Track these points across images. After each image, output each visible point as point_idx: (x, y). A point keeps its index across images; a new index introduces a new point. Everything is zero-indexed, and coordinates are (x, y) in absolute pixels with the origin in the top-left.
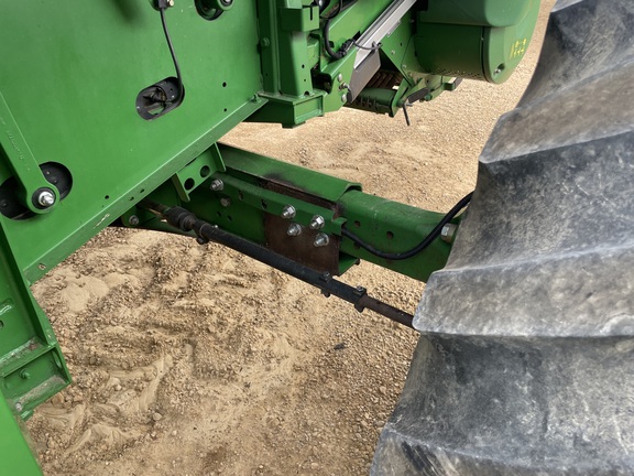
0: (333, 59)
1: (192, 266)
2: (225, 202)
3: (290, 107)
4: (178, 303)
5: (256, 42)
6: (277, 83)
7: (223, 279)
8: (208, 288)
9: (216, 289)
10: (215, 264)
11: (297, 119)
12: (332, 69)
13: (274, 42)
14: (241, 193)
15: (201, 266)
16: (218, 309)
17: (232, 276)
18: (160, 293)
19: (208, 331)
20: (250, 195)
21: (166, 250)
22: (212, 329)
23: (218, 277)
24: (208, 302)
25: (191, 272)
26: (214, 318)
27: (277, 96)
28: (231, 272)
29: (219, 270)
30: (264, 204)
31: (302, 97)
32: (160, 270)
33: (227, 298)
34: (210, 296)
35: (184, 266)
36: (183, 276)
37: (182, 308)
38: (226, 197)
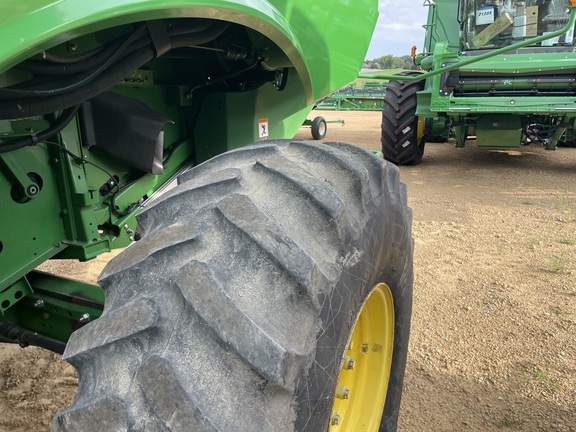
0: (121, 216)
1: (38, 373)
2: (46, 316)
3: (81, 249)
4: (20, 405)
5: (59, 211)
6: (74, 235)
7: (61, 381)
8: (49, 390)
9: (55, 390)
10: (57, 370)
11: (87, 256)
12: (119, 222)
13: (70, 211)
14: (56, 308)
15: (45, 373)
16: (54, 406)
17: (70, 378)
18: (6, 398)
19: (42, 423)
20: (61, 309)
21: (17, 362)
22: (46, 422)
23: (57, 381)
24: (46, 401)
25: (36, 378)
26: (49, 413)
27: (75, 243)
28: (71, 375)
29: (59, 374)
30: (70, 314)
31: (91, 242)
32: (9, 379)
33: (63, 397)
34: (49, 397)
35: (30, 374)
36: (29, 382)
37: (23, 408)
38: (47, 312)
